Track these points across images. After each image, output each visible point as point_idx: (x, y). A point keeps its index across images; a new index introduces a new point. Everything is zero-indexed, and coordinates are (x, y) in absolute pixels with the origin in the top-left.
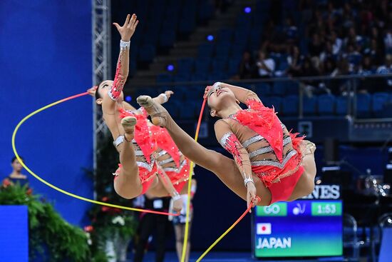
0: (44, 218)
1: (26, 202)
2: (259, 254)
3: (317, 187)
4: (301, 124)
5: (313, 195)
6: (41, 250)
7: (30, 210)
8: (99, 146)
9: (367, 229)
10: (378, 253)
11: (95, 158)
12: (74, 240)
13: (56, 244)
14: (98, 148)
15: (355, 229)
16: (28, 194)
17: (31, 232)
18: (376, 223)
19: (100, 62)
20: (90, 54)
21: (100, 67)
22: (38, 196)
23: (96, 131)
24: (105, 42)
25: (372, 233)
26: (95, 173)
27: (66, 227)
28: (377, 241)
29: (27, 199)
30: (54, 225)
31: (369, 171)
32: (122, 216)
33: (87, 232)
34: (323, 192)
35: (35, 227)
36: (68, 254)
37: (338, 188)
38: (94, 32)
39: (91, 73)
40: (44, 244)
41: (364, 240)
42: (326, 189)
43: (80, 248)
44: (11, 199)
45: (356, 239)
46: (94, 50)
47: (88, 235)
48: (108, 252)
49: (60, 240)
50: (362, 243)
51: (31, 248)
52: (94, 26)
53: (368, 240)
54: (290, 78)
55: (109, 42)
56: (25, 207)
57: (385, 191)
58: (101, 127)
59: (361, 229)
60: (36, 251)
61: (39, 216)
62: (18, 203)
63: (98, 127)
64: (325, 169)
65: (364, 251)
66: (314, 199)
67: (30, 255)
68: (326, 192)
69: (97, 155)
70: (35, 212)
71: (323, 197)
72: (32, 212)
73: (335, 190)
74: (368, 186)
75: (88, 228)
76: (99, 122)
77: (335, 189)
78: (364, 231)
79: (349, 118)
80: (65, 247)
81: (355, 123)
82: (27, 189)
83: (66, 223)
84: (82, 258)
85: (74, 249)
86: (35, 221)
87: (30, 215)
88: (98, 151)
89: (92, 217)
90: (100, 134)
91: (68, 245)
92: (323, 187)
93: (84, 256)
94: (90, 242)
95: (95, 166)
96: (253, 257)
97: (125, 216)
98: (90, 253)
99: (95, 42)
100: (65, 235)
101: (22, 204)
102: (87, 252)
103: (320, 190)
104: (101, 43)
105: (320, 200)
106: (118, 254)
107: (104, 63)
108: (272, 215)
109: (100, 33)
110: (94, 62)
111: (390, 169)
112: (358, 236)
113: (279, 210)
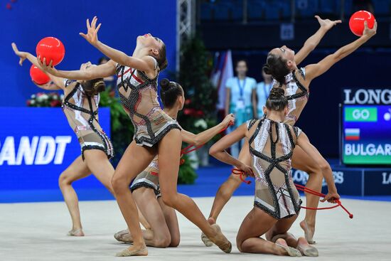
1: (109, 104)
2: (347, 161)
7: (113, 113)
8: (182, 48)
11: (178, 61)
14: (181, 49)
16: (110, 96)
17: (113, 134)
23: (179, 32)
26: (178, 76)
29: (110, 102)
32: (204, 119)
35: (117, 130)
48: (190, 156)
56: (108, 108)
58: (184, 28)
61: (121, 118)
63: (181, 28)
69: (181, 57)
70: (118, 114)
72: (115, 115)
76: (182, 24)
82: (110, 91)
86: (117, 124)
87: (112, 118)
88: (182, 54)
90: (184, 36)
95: (178, 68)
96: (340, 163)
97: (207, 120)
101: (105, 106)
106: (200, 158)
108: (361, 120)
113: (368, 115)
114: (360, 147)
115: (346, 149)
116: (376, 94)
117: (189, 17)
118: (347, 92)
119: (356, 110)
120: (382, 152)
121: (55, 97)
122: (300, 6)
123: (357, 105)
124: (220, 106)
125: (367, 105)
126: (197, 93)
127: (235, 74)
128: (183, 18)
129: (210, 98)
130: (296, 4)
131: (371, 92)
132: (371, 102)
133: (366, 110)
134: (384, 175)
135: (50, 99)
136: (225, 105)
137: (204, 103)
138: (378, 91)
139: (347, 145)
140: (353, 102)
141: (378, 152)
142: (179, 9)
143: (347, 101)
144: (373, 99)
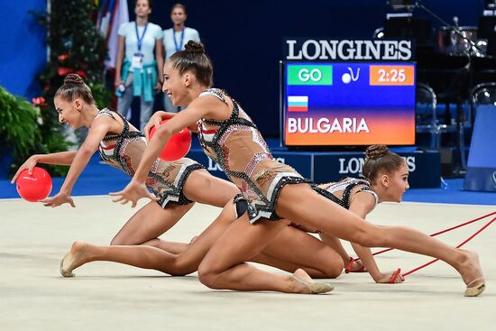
2: (289, 142)
3: (378, 43)
5: (371, 54)
9: (453, 106)
10: (468, 142)
12: (17, 117)
15: (434, 105)
18: (466, 96)
25: (460, 111)
26: (49, 19)
27: (6, 98)
28: (467, 124)
31: (456, 19)
33: (37, 105)
34: (387, 50)
36: (9, 137)
37: (409, 44)
41: (448, 123)
42: (390, 46)
43: (26, 130)
45: (434, 121)
47: (38, 110)
48: (67, 136)
50: (445, 126)
53: (453, 122)
57: (479, 49)
59: (444, 106)
64: (389, 16)
65: (447, 139)
66: (374, 61)
68: (392, 50)
71: (386, 57)
73: (404, 48)
74: (454, 41)
75: (38, 101)
77: (404, 46)
78: (448, 108)
80: (4, 128)
83: (7, 93)
84: (29, 144)
85: (16, 130)
89: (43, 84)
91: (8, 125)
92: (387, 43)
93: (32, 142)
94: (40, 121)
95: (49, 8)
96: (281, 145)
98: (41, 138)
100: (5, 110)
102: (36, 136)
103: (383, 47)
105: (381, 62)
108: (309, 83)
111: (488, 17)
112: (439, 117)
113: (320, 76)
114: (309, 121)
115: (290, 125)
116: (331, 45)
118: (291, 43)
119: (304, 69)
120: (339, 128)
123: (304, 61)
124: (111, 64)
125: (318, 61)
126: (77, 45)
127: (132, 17)
129: (95, 52)
131: (325, 43)
132: (324, 57)
133: (316, 69)
134: (342, 161)
136: (116, 63)
137: (86, 59)
138: (334, 42)
139: (290, 120)
140: (300, 57)
141: (334, 128)
143: (291, 56)
144: (327, 54)
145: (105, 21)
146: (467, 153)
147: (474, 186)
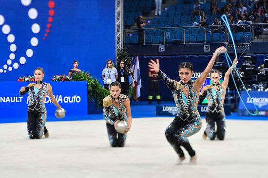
0: (94, 87)
1: (87, 80)
4: (205, 45)
6: (93, 100)
8: (118, 55)
13: (99, 98)
16: (87, 76)
17: (89, 92)
19: (118, 19)
20: (114, 16)
21: (118, 22)
22: (92, 77)
23: (117, 49)
24: (121, 11)
29: (87, 78)
30: (99, 89)
35: (90, 90)
37: (221, 73)
38: (116, 7)
39: (115, 24)
40: (94, 97)
41: (233, 96)
44: (80, 78)
45: (229, 96)
46: (116, 14)
49: (101, 96)
50: (232, 97)
51: (89, 99)
52: (116, 4)
53: (234, 96)
54: (200, 25)
55: (123, 11)
57: (242, 75)
59: (231, 91)
60: (91, 100)
61: (92, 85)
62: (83, 80)
65: (233, 101)
67: (88, 102)
72: (89, 84)
78: (233, 92)
79: (226, 43)
81: (229, 45)
82: (87, 74)
86: (90, 88)
99: (117, 11)
100: (103, 94)
101: (85, 80)
104: (119, 11)
107: (120, 20)
109: (118, 7)
110: (116, 19)
111: (244, 65)
112: (230, 94)
117: (121, 43)
121: (64, 77)
122: (167, 38)
128: (118, 43)
130: (165, 37)
131: (196, 73)
135: (62, 78)
138: (199, 73)
142: (116, 39)
144: (197, 76)
145: (133, 67)
146: (238, 105)
147: (240, 114)
